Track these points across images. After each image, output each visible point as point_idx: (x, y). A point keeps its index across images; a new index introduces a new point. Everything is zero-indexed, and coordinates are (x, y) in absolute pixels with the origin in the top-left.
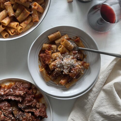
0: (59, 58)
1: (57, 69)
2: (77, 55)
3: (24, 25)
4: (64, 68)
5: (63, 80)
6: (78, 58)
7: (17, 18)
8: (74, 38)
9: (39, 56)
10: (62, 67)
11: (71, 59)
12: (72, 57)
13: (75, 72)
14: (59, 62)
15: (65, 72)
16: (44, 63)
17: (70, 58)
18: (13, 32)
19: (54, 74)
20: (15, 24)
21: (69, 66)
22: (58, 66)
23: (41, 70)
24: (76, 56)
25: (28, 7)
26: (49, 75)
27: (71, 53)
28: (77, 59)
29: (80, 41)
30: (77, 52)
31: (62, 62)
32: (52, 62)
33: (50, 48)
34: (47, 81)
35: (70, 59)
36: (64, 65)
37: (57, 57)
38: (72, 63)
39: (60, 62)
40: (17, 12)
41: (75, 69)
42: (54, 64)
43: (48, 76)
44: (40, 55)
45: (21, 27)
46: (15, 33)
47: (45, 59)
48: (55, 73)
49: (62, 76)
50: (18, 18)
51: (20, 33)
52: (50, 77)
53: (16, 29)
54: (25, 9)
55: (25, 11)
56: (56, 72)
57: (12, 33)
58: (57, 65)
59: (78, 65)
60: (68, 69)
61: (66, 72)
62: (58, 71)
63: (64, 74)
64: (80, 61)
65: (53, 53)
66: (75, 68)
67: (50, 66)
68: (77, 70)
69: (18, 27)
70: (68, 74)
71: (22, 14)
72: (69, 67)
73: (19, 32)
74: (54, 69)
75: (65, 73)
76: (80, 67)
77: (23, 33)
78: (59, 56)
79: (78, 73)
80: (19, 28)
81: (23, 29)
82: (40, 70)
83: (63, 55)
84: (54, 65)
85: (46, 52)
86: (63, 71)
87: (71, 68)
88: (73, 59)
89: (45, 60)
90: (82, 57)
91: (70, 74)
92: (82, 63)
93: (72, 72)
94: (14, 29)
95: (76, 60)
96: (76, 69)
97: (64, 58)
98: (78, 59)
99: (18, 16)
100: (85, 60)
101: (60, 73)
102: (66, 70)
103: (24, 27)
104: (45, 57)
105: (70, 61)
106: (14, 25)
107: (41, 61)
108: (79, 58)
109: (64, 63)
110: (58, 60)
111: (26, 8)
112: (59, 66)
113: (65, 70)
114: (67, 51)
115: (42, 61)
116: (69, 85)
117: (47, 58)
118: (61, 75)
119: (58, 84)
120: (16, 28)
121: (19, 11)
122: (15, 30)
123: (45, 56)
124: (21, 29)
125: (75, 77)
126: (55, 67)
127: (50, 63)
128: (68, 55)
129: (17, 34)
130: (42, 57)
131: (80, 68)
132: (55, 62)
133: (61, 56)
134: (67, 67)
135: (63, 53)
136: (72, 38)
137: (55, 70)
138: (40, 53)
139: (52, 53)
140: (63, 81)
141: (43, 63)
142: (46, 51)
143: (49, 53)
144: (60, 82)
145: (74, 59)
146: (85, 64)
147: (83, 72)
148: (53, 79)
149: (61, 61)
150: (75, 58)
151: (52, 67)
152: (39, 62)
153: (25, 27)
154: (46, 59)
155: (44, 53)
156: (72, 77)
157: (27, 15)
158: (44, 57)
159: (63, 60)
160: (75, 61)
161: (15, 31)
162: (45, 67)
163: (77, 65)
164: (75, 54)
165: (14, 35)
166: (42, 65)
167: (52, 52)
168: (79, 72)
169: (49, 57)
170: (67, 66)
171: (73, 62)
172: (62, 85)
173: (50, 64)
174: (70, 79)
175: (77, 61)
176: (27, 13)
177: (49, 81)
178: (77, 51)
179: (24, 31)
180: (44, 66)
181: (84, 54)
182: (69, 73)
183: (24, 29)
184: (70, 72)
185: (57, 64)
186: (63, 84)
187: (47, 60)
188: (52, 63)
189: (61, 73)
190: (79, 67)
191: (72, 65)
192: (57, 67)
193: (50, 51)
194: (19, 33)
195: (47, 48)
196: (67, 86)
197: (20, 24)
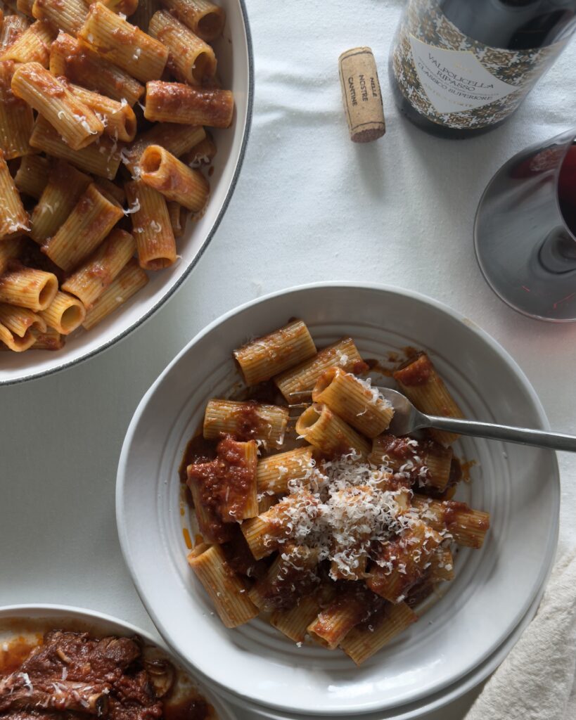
0: (306, 482)
1: (295, 550)
2: (414, 462)
3: (85, 290)
4: (335, 542)
5: (331, 613)
6: (422, 484)
7: (45, 243)
8: (392, 360)
9: (183, 475)
10: (325, 540)
11: (378, 486)
12: (382, 474)
13: (403, 568)
14: (304, 510)
15: (342, 566)
16: (215, 515)
17: (372, 481)
18: (21, 334)
19: (274, 583)
20: (34, 284)
21: (366, 529)
22: (298, 534)
23: (199, 558)
24: (405, 470)
25: (111, 176)
26: (248, 590)
27: (375, 451)
28: (415, 488)
29: (433, 379)
30: (414, 443)
31: (325, 508)
32: (263, 508)
33: (248, 428)
34: (235, 620)
35: (372, 489)
36: (337, 525)
37: (293, 481)
38: (385, 515)
39: (310, 509)
40: (44, 210)
41: (401, 550)
42: (276, 520)
43: (237, 593)
44: (189, 468)
45: (72, 302)
46: (33, 341)
47: (219, 489)
48: (282, 573)
49: (326, 593)
50: (52, 248)
51: (62, 336)
52: (254, 596)
53: (39, 313)
54: (92, 188)
55: (94, 199)
56: (289, 568)
57: (16, 337)
58: (290, 525)
59: (418, 523)
60: (358, 546)
61: (346, 564)
62: (299, 562)
63: (334, 578)
64: (430, 501)
65: (264, 454)
66: (401, 544)
67: (251, 536)
68: (416, 554)
69: (50, 299)
70: (362, 581)
71: (73, 218)
72: (365, 537)
73: (60, 330)
74: (277, 550)
75: (339, 574)
76: (430, 538)
77: (84, 334)
78: (305, 473)
79: (423, 572)
80: (61, 305)
81: (83, 312)
82: (193, 560)
83: (329, 464)
84: (275, 530)
85: (226, 452)
86: (327, 564)
87: (375, 544)
88: (389, 486)
89: (219, 500)
90: (446, 473)
91: (375, 581)
92: (442, 511)
93: (382, 564)
94: (29, 310)
95: (409, 495)
96: (409, 547)
97: (332, 487)
98: (421, 491)
99: (53, 233)
100: (461, 493)
101: (314, 577)
102: (348, 555)
103: (87, 299)
104: (220, 481)
105: (369, 498)
106: (25, 291)
107: (196, 502)
108: (423, 479)
109: (337, 515)
110: (295, 496)
111: (98, 179)
112: (303, 531)
113: (343, 555)
114: (352, 438)
115: (205, 504)
116: (367, 647)
117: (232, 485)
118: (315, 584)
119: (302, 640)
120: (38, 307)
121: (57, 205)
122: (36, 319)
123: (216, 474)
124: (70, 313)
125: (402, 598)
126: (280, 542)
127: (248, 515)
128: (356, 464)
129: (49, 345)
130: (200, 479)
131: (435, 545)
132: (281, 510)
133: (317, 471)
134: (352, 539)
135: (328, 455)
136: (383, 362)
137: (283, 556)
138: (188, 460)
139: (258, 452)
140: (327, 623)
141: (206, 520)
142: (222, 446)
143: (242, 454)
144: (311, 628)
145: (394, 489)
146: (464, 518)
147: (449, 567)
148: (267, 609)
149: (316, 504)
150: (403, 481)
151: (262, 542)
152: (186, 509)
153: (97, 301)
154: (227, 492)
155: (214, 458)
156: (386, 598)
157: (107, 227)
158: (213, 482)
159: (326, 498)
160: (404, 499)
161: (33, 328)
162: (221, 541)
163: (411, 522)
164: (400, 457)
165: (32, 348)
166: (205, 529)
167: (261, 448)
168: (428, 565)
169: (243, 478)
170: (354, 534)
171: (389, 505)
172: (326, 643)
173: (249, 522)
174: (372, 610)
175: (412, 501)
176: (105, 212)
177: (248, 624)
178: (412, 438)
179: (86, 325)
180: (215, 536)
181: (458, 454)
182: (368, 570)
183: (87, 310)
184: (370, 565)
185: (290, 520)
186: (327, 638)
187: (232, 501)
188: (265, 518)
189: (319, 575)
190: (424, 539)
191: (386, 527)
192: (294, 541)
193: (246, 445)
194: (58, 338)
195: (232, 425)
196: (356, 649)
197: (61, 282)
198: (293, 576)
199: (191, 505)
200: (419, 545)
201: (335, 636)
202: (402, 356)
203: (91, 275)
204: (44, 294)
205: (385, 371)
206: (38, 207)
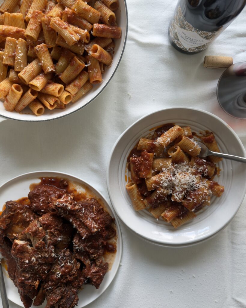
0: (168, 170)
1: (162, 190)
2: (204, 167)
3: (73, 90)
4: (175, 189)
5: (169, 211)
6: (205, 175)
7: (60, 75)
8: (201, 133)
9: (128, 160)
10: (171, 188)
11: (191, 173)
12: (193, 170)
13: (195, 201)
14: (167, 178)
15: (176, 197)
16: (137, 175)
17: (189, 171)
18: (52, 104)
19: (153, 199)
20: (56, 88)
21: (186, 187)
22: (163, 185)
23: (130, 187)
24: (201, 169)
25: (82, 54)
26: (144, 199)
27: (192, 161)
28: (203, 175)
29: (214, 142)
30: (205, 161)
31: (173, 179)
32: (154, 175)
33: (152, 149)
34: (138, 208)
35: (189, 174)
36: (177, 184)
37: (164, 169)
38: (192, 183)
39: (169, 178)
40: (60, 64)
41: (195, 195)
42: (157, 180)
43: (140, 200)
44: (131, 158)
45: (68, 94)
46: (56, 106)
47: (140, 167)
48: (156, 197)
49: (168, 204)
50: (63, 77)
51: (65, 105)
52: (145, 201)
53: (58, 97)
54: (75, 57)
55: (76, 61)
56: (159, 195)
57: (50, 105)
58: (161, 182)
59: (202, 187)
60: (182, 192)
61: (177, 197)
62: (162, 194)
63: (173, 200)
64: (207, 180)
66: (196, 193)
67: (148, 183)
68: (200, 197)
69: (61, 93)
70: (182, 203)
71: (69, 67)
72: (185, 189)
73: (64, 103)
74: (156, 189)
75: (175, 199)
76: (206, 193)
77: (72, 104)
78: (168, 167)
79: (201, 202)
80: (65, 95)
81: (72, 97)
82: (128, 188)
83: (176, 165)
84: (157, 183)
85: (144, 155)
86: (171, 196)
87: (188, 192)
88: (194, 174)
89: (140, 170)
90: (213, 172)
91: (185, 203)
92: (210, 184)
93: (189, 198)
94: (55, 96)
95: (201, 177)
96: (199, 194)
97: (176, 172)
99: (63, 72)
100: (216, 179)
101: (166, 199)
102: (179, 194)
103: (73, 93)
104: (141, 164)
105: (188, 177)
106: (53, 90)
107: (132, 169)
108: (206, 173)
109: (178, 181)
110: (164, 173)
111: (77, 55)
112: (165, 184)
113: (177, 193)
114: (185, 158)
115: (135, 171)
116: (179, 223)
117: (145, 166)
118: (166, 201)
119: (158, 218)
120: (58, 95)
121: (64, 63)
122: (57, 99)
123: (140, 162)
124: (68, 98)
125: (193, 210)
126: (158, 187)
127: (149, 177)
128: (185, 166)
129: (61, 107)
130: (134, 162)
131: (207, 195)
132: (159, 177)
133: (172, 167)
134: (181, 189)
135: (177, 161)
136: (198, 134)
137: (158, 191)
138: (131, 155)
139: (154, 157)
140: (169, 214)
141: (134, 175)
142: (143, 153)
143: (149, 156)
144: (163, 215)
145: (196, 175)
146: (216, 187)
147: (209, 202)
148: (149, 207)
149: (171, 177)
150: (200, 173)
151: (152, 186)
152: (127, 170)
153: (76, 94)
154: (143, 168)
155: (139, 156)
156: (188, 209)
157: (80, 70)
158: (138, 164)
159: (174, 175)
160: (199, 178)
161: (56, 102)
162: (138, 183)
163: (201, 186)
164: (200, 164)
165: (55, 108)
166: (132, 178)
167: (155, 156)
168: (203, 201)
169: (149, 165)
170: (182, 188)
171: (194, 180)
172: (166, 220)
173: (148, 179)
174: (183, 212)
175: (201, 179)
176: (80, 65)
177: (142, 211)
178: (204, 159)
179: (73, 102)
180: (137, 181)
181: (217, 166)
182: (183, 199)
183: (73, 97)
185: (162, 180)
186: (167, 219)
187: (144, 171)
188: (154, 178)
189: (168, 199)
190: (204, 192)
191: (192, 187)
192: (162, 187)
193: (151, 154)
194: (64, 105)
195: (147, 147)
196: (174, 223)
197: (65, 87)
198: (159, 198)
199: (129, 170)
200: (202, 194)
201: (170, 218)
202: (204, 133)
203: (75, 86)
204: (59, 91)
205: (198, 136)
206: (58, 63)
